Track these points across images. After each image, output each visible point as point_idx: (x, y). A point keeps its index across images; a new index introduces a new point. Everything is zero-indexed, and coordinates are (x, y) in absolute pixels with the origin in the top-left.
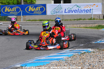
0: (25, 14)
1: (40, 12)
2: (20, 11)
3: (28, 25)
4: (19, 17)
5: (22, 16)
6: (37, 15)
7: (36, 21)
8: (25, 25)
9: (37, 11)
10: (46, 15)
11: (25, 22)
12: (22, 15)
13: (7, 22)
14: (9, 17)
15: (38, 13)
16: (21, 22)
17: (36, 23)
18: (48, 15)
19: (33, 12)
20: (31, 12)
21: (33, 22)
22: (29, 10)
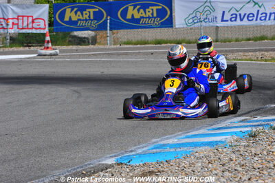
0: (116, 26)
1: (158, 21)
2: (104, 19)
3: (126, 54)
4: (101, 33)
5: (108, 31)
6: (147, 29)
7: (145, 43)
8: (118, 54)
9: (149, 18)
10: (172, 27)
11: (118, 46)
12: (108, 28)
13: (70, 47)
14: (76, 33)
15: (151, 22)
16: (108, 47)
17: (147, 48)
18: (177, 27)
19: (138, 21)
20: (133, 20)
21: (139, 46)
22: (129, 17)
